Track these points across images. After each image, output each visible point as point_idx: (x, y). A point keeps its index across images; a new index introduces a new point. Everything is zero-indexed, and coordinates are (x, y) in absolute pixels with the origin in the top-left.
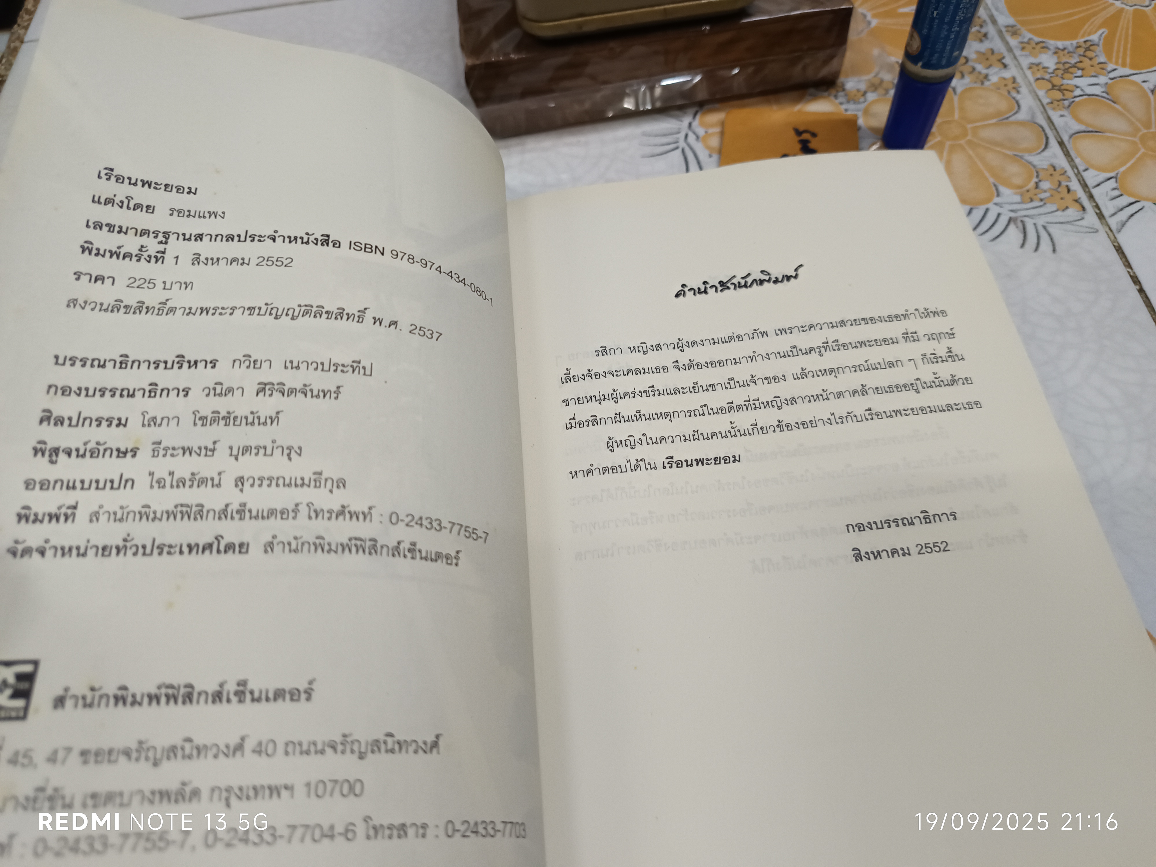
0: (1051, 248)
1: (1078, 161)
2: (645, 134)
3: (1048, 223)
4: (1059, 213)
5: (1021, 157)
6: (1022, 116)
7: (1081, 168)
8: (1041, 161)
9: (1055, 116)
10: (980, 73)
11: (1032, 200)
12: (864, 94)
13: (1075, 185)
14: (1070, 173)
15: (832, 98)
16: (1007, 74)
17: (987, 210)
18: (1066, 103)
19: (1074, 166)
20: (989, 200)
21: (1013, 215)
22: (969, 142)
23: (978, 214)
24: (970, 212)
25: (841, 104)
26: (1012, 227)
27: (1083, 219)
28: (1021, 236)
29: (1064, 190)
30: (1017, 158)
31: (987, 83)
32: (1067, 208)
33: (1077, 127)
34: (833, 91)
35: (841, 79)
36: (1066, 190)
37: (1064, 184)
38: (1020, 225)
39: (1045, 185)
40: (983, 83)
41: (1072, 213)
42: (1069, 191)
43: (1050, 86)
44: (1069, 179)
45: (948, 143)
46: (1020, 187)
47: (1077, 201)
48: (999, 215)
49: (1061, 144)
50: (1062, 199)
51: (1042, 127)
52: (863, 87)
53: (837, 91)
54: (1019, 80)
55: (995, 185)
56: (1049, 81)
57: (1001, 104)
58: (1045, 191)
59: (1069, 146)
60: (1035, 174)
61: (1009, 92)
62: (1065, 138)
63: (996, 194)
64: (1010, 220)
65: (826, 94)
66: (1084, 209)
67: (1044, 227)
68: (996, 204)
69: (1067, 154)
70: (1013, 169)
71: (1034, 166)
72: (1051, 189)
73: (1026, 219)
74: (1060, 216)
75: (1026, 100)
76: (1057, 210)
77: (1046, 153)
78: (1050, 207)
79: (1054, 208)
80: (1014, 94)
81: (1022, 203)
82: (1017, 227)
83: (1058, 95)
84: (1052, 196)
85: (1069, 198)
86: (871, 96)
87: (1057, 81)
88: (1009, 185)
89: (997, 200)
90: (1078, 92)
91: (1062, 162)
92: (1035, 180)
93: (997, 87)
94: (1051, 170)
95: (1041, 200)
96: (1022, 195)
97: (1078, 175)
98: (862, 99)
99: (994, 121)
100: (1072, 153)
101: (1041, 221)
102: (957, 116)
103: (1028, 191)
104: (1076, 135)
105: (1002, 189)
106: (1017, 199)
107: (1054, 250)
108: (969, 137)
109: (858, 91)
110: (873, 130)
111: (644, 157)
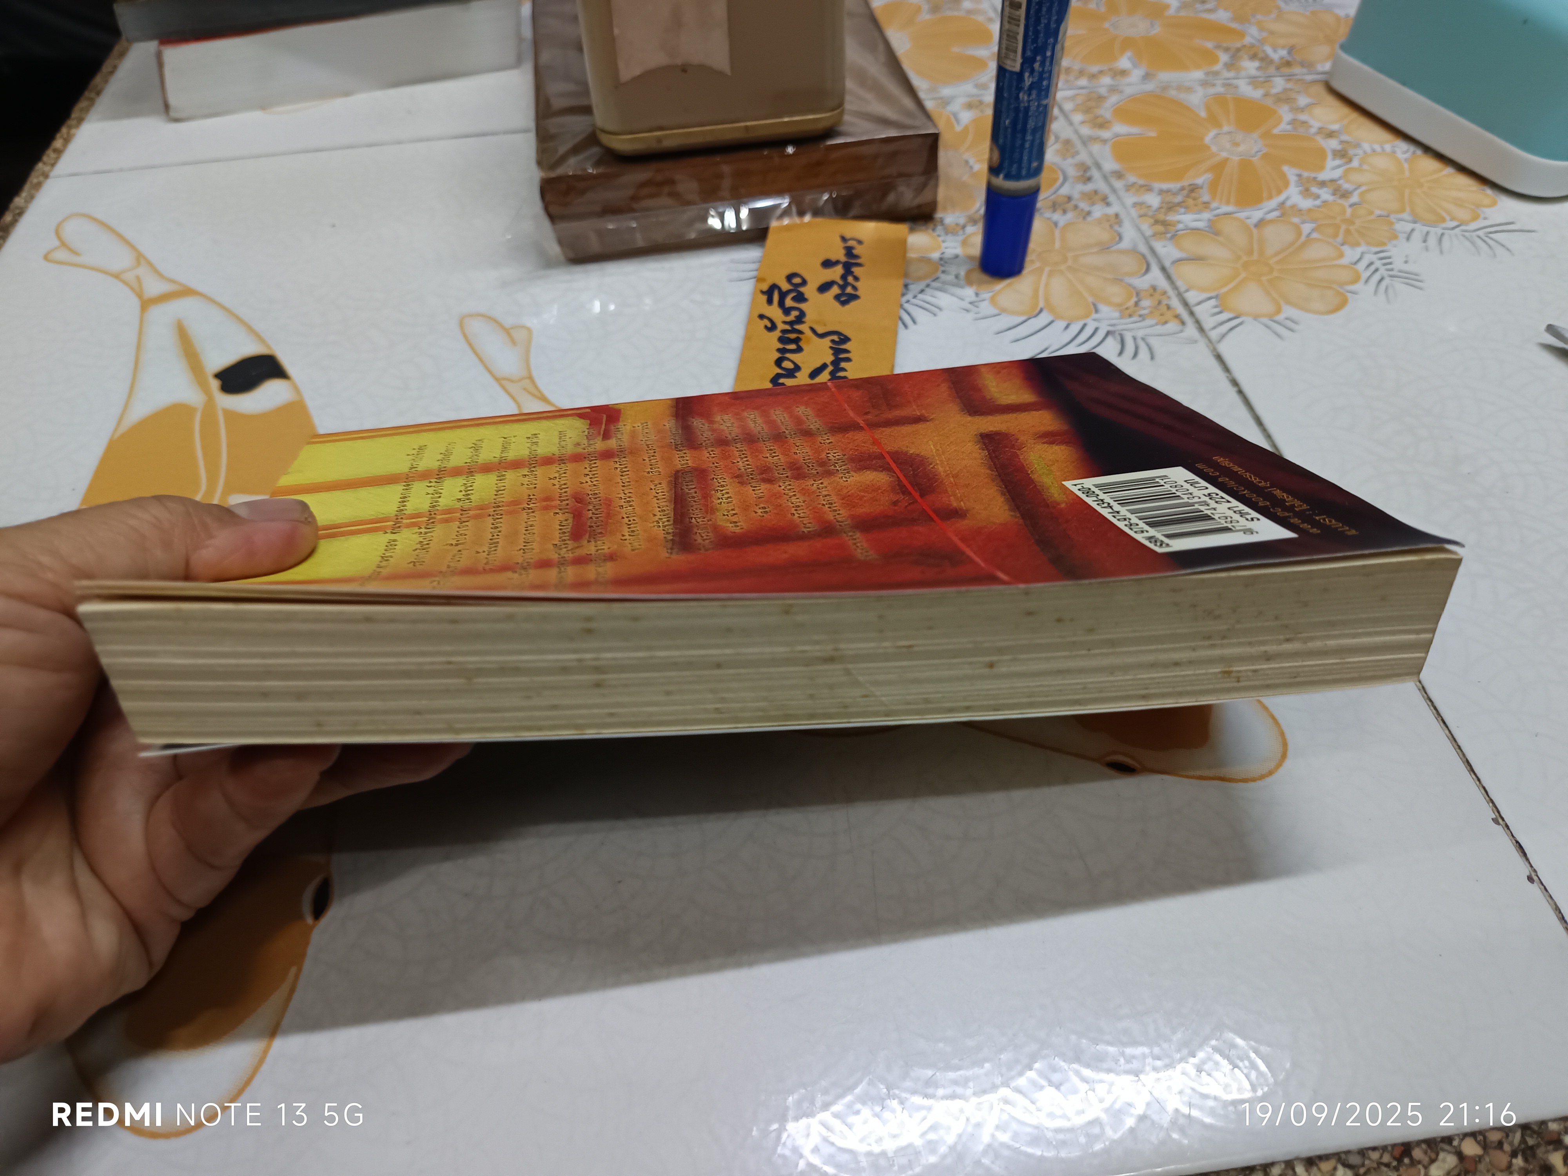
0: (1148, 356)
1: (1179, 283)
2: (733, 261)
3: (1146, 335)
4: (1158, 327)
5: (1121, 280)
6: (1125, 244)
7: (1182, 289)
8: (1142, 283)
9: (1159, 246)
10: (1082, 210)
11: (1130, 316)
12: (964, 227)
13: (1175, 303)
14: (1171, 293)
15: (930, 231)
16: (1111, 211)
17: (1085, 325)
18: (1169, 235)
19: (1175, 287)
20: (1087, 316)
21: (1111, 328)
22: (1070, 268)
23: (1075, 328)
24: (1067, 327)
25: (939, 236)
26: (1110, 340)
27: (1181, 331)
28: (1119, 347)
29: (1163, 308)
30: (1118, 281)
31: (1089, 219)
32: (1166, 322)
33: (1177, 254)
34: (931, 225)
35: (938, 215)
36: (1165, 308)
37: (1165, 302)
38: (1119, 338)
39: (1146, 303)
40: (1084, 218)
41: (1173, 326)
42: (1169, 307)
43: (1152, 221)
44: (1169, 298)
45: (1047, 269)
46: (1119, 305)
47: (1177, 317)
48: (1096, 329)
49: (1163, 269)
50: (1162, 315)
51: (1144, 257)
52: (962, 221)
53: (935, 226)
54: (1123, 215)
55: (1095, 305)
56: (1152, 217)
57: (1101, 234)
58: (1144, 309)
59: (1172, 271)
60: (1134, 294)
61: (1111, 226)
62: (1167, 264)
63: (1094, 311)
64: (1108, 333)
65: (924, 228)
66: (1183, 323)
67: (1143, 339)
68: (1095, 320)
69: (1169, 277)
70: (1115, 292)
71: (1134, 288)
72: (1150, 307)
73: (1124, 333)
74: (1159, 329)
75: (1129, 234)
76: (1157, 324)
77: (1148, 277)
78: (1149, 322)
79: (1153, 322)
80: (1116, 227)
81: (1122, 317)
82: (1115, 339)
83: (1160, 228)
84: (1151, 313)
85: (1169, 314)
86: (970, 229)
87: (1161, 217)
88: (1108, 303)
89: (1095, 316)
90: (1181, 226)
91: (1162, 283)
92: (1134, 299)
93: (1099, 221)
94: (1152, 291)
95: (1140, 316)
96: (1121, 312)
97: (1180, 296)
98: (961, 232)
99: (1095, 250)
100: (1175, 277)
101: (1140, 334)
102: (1057, 245)
103: (1127, 309)
104: (1179, 262)
105: (1102, 307)
106: (1117, 314)
107: (1152, 358)
108: (1070, 263)
109: (957, 225)
110: (971, 258)
111: (731, 281)
